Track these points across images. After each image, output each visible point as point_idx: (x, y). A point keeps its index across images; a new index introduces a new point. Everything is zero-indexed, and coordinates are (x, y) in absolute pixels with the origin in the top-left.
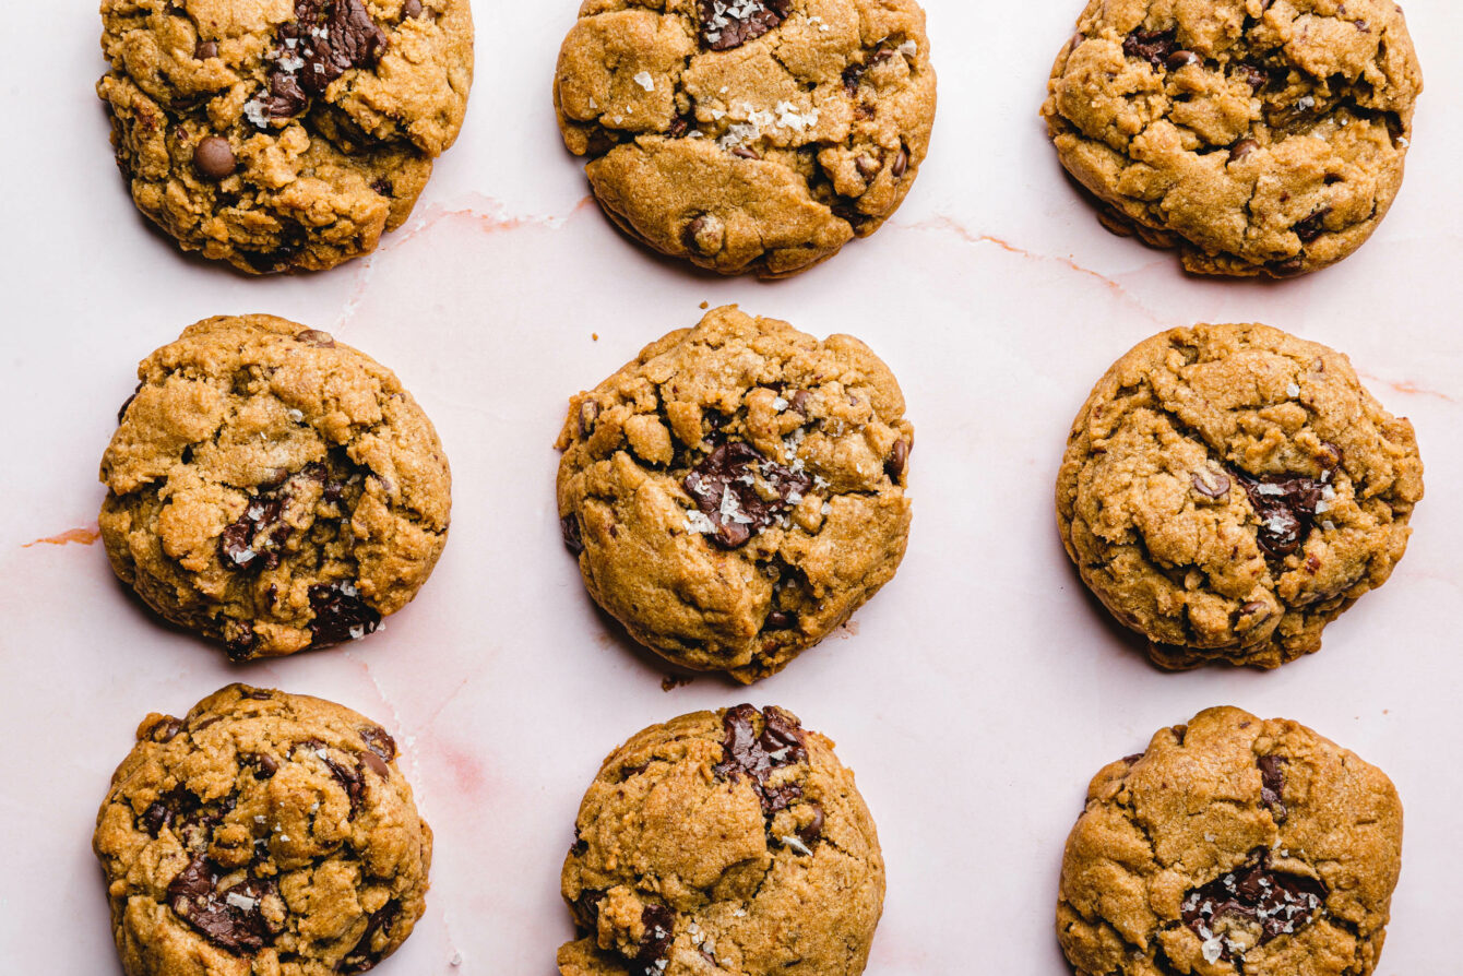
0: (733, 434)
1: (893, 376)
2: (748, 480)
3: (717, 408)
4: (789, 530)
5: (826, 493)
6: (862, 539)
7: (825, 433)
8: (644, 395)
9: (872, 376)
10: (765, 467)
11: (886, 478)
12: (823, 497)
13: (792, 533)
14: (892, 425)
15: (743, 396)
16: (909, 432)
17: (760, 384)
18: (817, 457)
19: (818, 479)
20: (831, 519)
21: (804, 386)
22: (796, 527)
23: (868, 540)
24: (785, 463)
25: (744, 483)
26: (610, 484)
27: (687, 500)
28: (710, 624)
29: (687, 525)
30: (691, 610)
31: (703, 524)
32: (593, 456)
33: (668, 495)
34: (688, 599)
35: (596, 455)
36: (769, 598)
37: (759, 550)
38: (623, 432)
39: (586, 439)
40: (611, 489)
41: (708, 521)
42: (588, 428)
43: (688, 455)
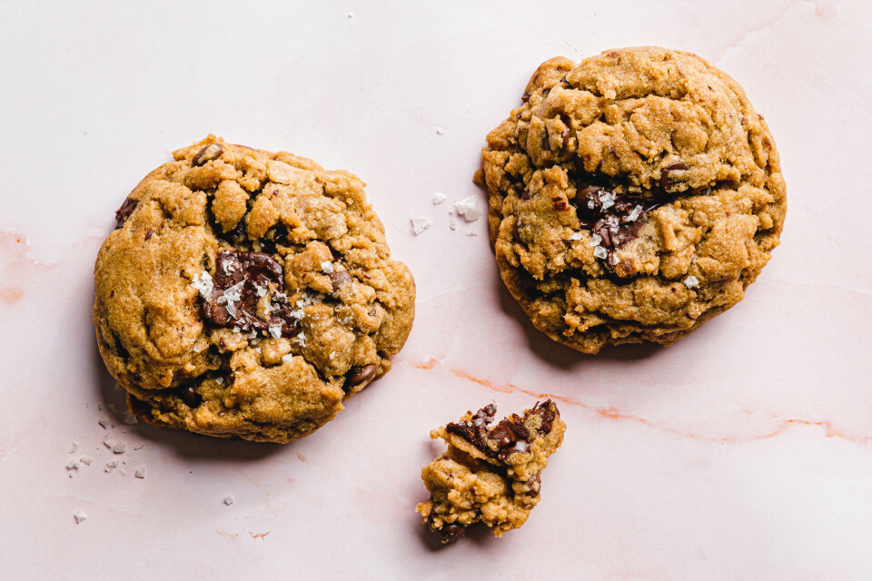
0: (281, 255)
1: (411, 325)
2: (261, 292)
3: (289, 230)
4: (253, 347)
5: (297, 350)
6: (290, 400)
7: (335, 314)
8: (254, 176)
9: (399, 312)
10: (279, 295)
11: (343, 379)
12: (293, 350)
13: (251, 351)
14: (381, 354)
15: (311, 240)
16: (385, 369)
17: (328, 243)
18: (316, 322)
19: (301, 336)
20: (283, 368)
21: (353, 272)
22: (258, 350)
23: (292, 404)
24: (293, 305)
25: (256, 290)
26: (177, 206)
27: (212, 264)
28: (144, 352)
29: (195, 279)
30: (143, 331)
31: (205, 288)
32: (185, 180)
33: (204, 249)
34: (148, 322)
35: (188, 181)
36: (196, 374)
37: (221, 339)
38: (217, 183)
39: (193, 166)
40: (175, 209)
41: (211, 290)
42: (200, 160)
43: (242, 238)
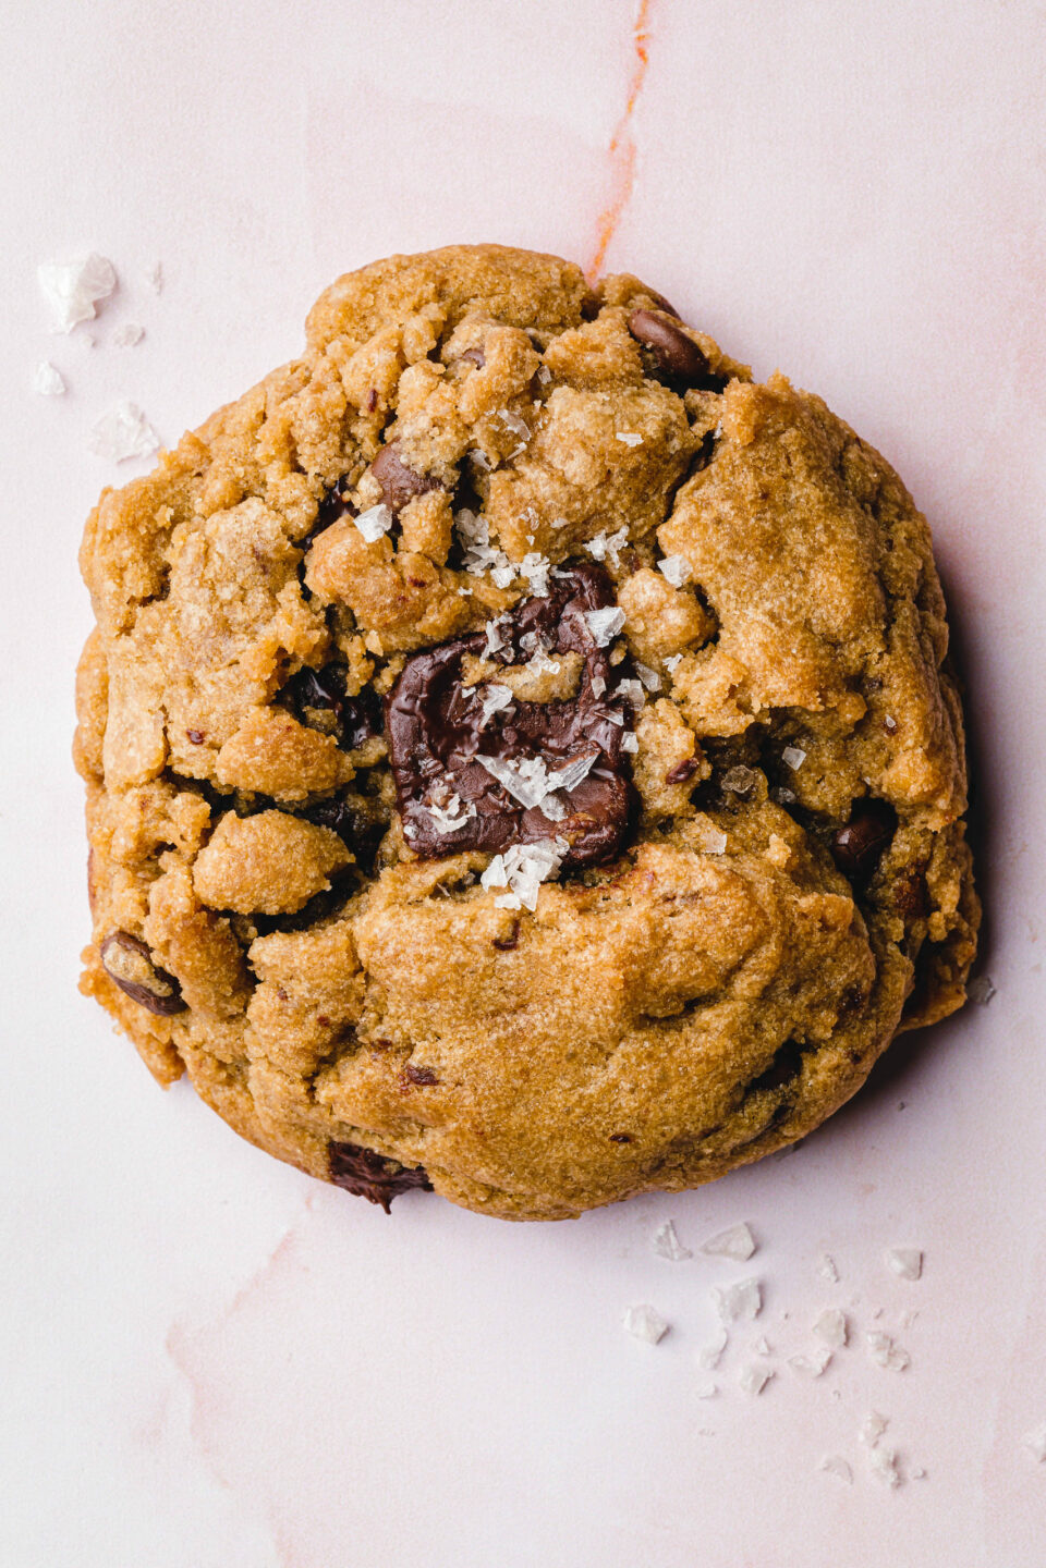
0: (376, 674)
1: (482, 247)
2: (498, 700)
3: (294, 669)
4: (669, 684)
5: (641, 549)
6: (794, 536)
7: (505, 464)
8: (166, 817)
9: (451, 288)
10: (493, 645)
11: (694, 397)
12: (645, 563)
13: (681, 683)
14: (590, 310)
15: (306, 595)
16: (632, 289)
17: (303, 544)
18: (544, 515)
19: (597, 548)
20: (704, 575)
21: (369, 447)
22: (672, 664)
23: (805, 525)
24: (512, 597)
25: (498, 717)
26: (312, 1017)
27: (456, 867)
28: (766, 996)
29: (512, 901)
30: (705, 1016)
31: (530, 866)
32: (231, 1018)
33: (419, 902)
34: (677, 1007)
35: (232, 1009)
36: (794, 830)
37: (670, 780)
38: (214, 915)
39: (183, 1007)
40: (323, 1021)
41: (532, 848)
42: (162, 990)
43: (358, 803)
